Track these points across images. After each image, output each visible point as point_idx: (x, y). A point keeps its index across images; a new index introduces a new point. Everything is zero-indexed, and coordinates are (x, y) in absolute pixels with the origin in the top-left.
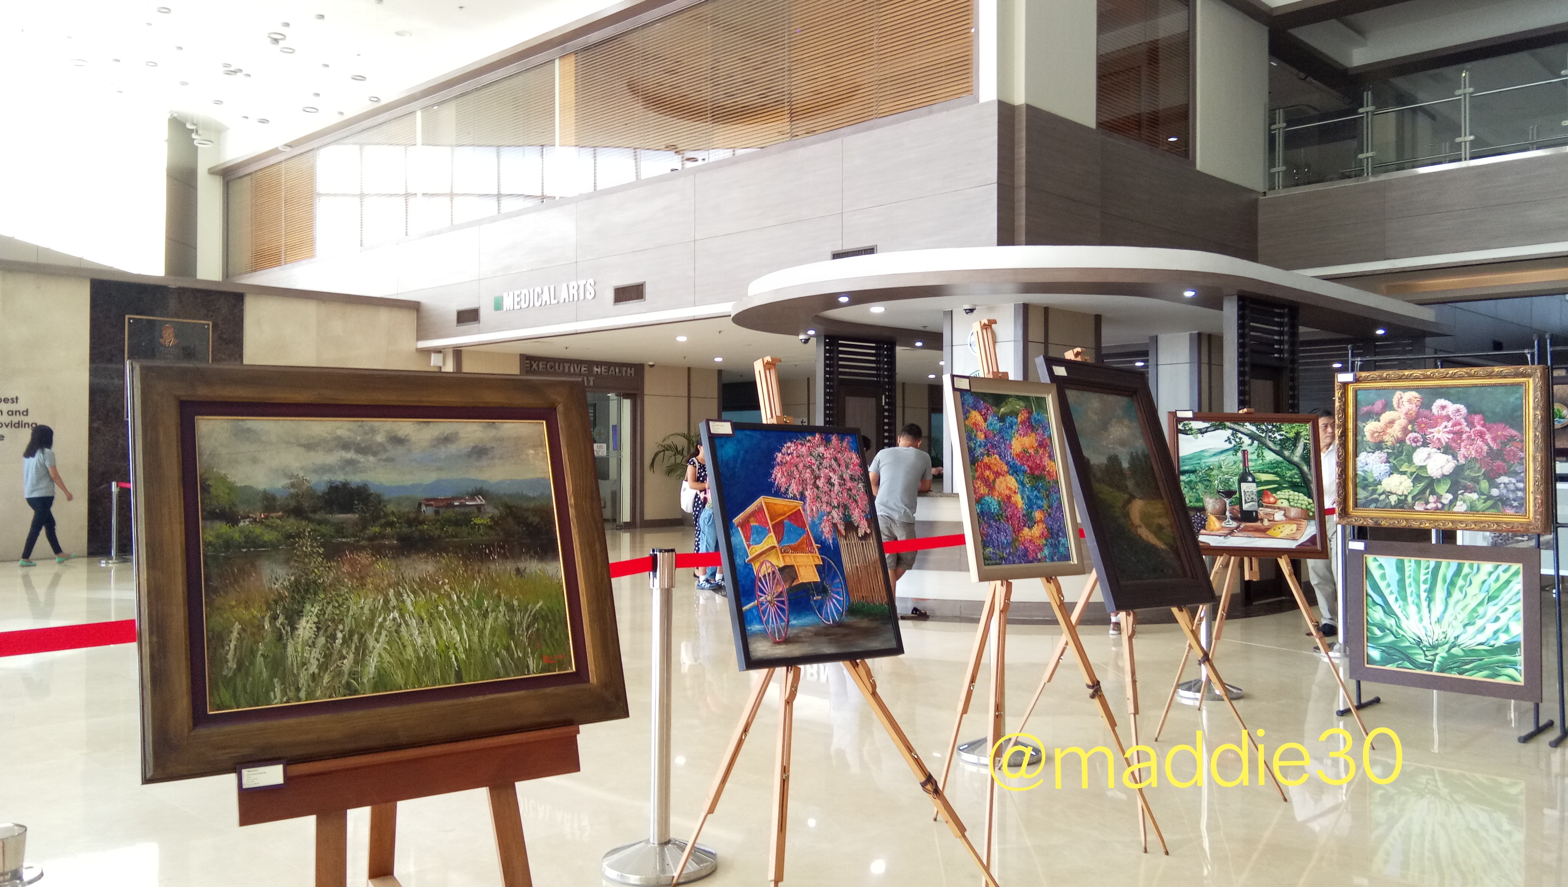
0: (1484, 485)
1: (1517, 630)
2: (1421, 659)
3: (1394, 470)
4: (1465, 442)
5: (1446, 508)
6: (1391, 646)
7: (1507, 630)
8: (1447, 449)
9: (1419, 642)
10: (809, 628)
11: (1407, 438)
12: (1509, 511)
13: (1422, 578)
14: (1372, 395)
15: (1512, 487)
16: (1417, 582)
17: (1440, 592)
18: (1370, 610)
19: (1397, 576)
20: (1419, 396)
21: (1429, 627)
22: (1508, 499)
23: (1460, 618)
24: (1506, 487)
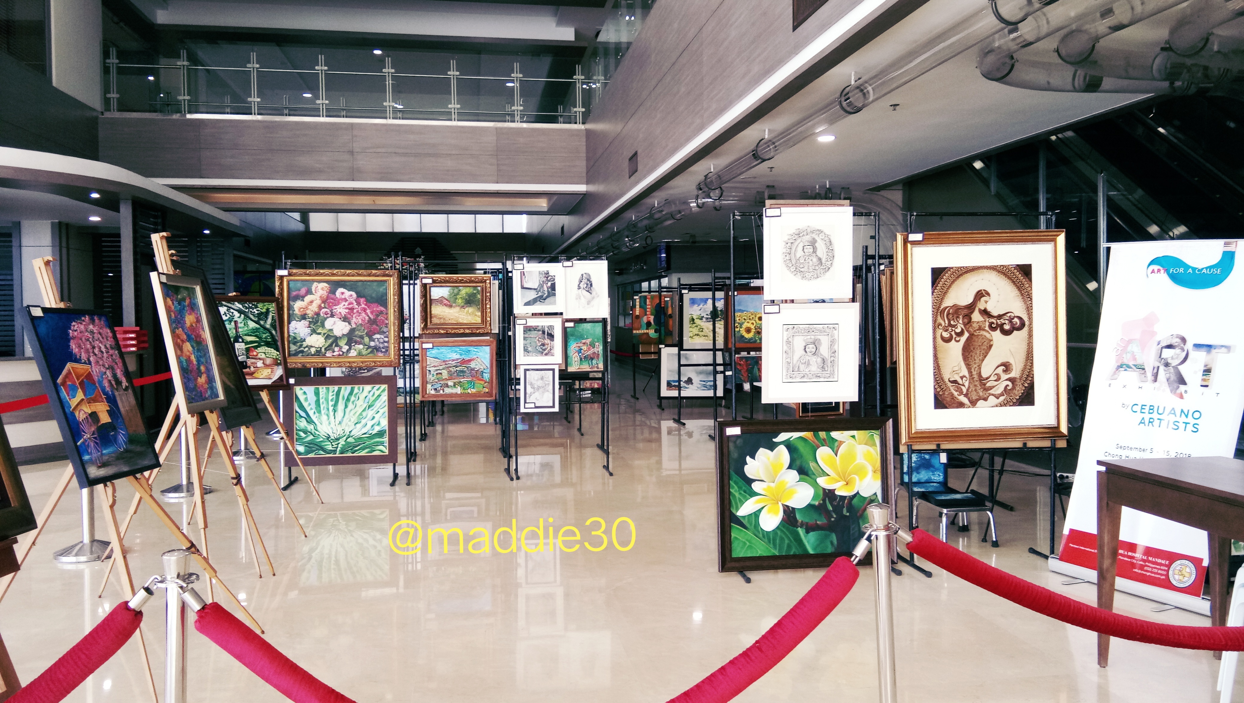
0: (366, 339)
1: (384, 423)
2: (330, 448)
3: (314, 332)
4: (355, 315)
5: (345, 354)
6: (311, 443)
7: (379, 424)
8: (345, 319)
9: (328, 437)
10: (113, 455)
11: (321, 312)
12: (380, 354)
13: (330, 398)
14: (299, 284)
15: (381, 341)
16: (327, 400)
17: (341, 406)
18: (298, 422)
19: (315, 398)
20: (328, 286)
21: (334, 428)
22: (380, 347)
23: (352, 420)
24: (378, 341)
